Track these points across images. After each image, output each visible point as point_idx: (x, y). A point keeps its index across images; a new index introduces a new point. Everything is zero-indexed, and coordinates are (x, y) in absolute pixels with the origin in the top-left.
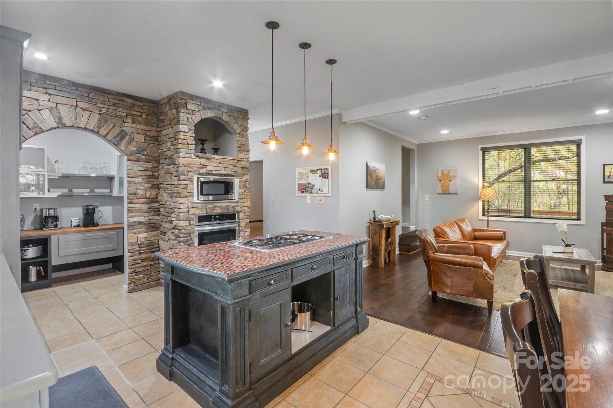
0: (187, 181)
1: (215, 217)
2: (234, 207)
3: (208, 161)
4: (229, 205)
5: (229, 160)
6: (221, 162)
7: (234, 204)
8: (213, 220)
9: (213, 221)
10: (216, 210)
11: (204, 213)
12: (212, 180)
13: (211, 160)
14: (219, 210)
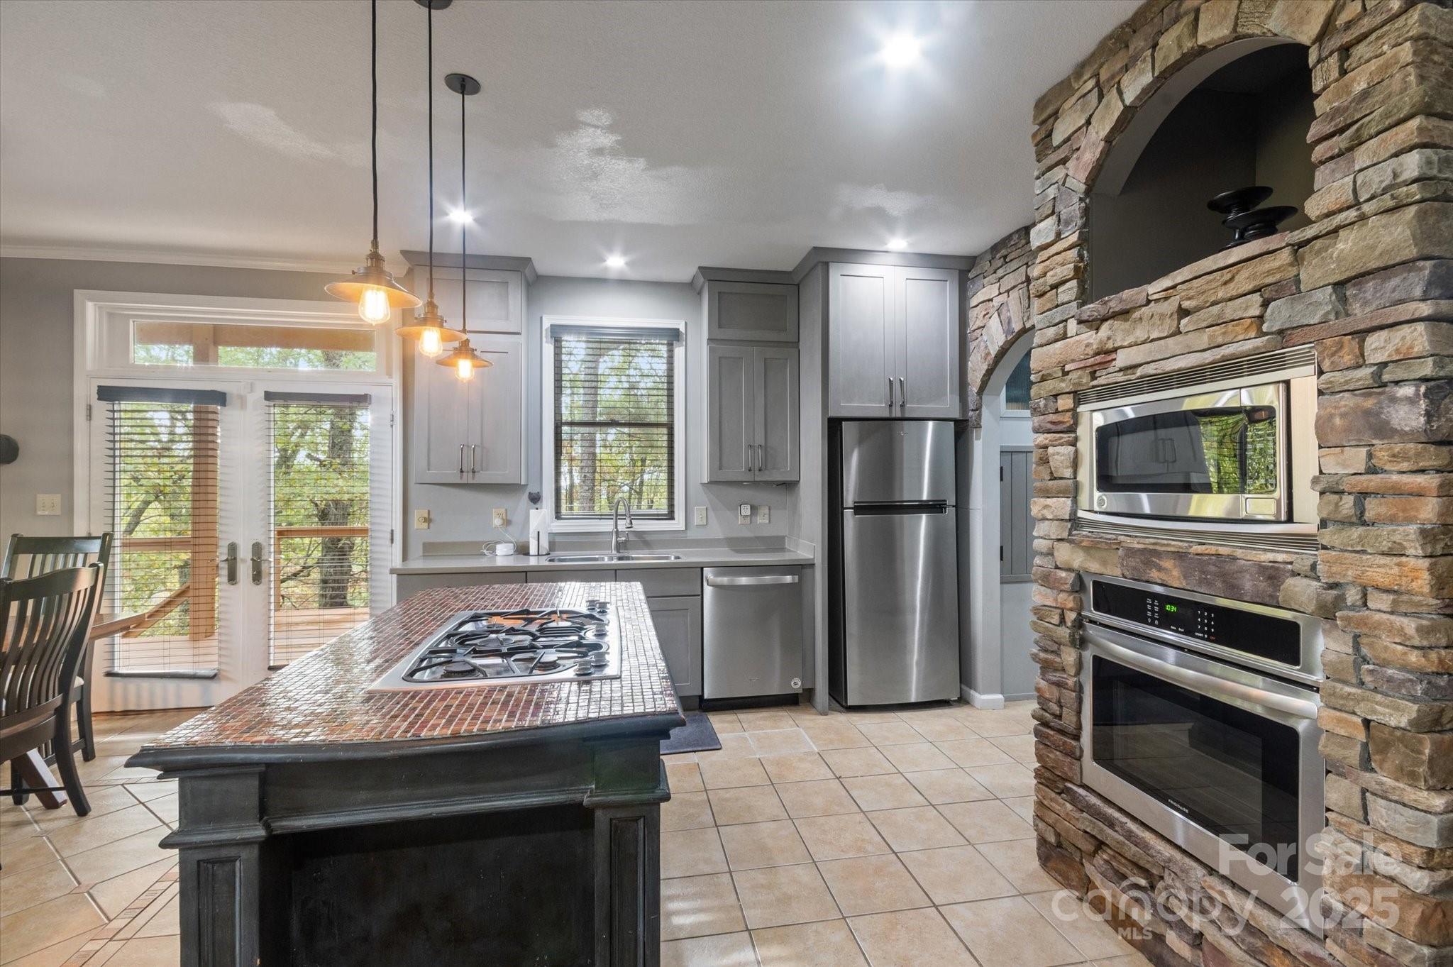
0: (1049, 432)
1: (1162, 607)
2: (1273, 575)
3: (1126, 325)
4: (1239, 553)
5: (1227, 275)
6: (1186, 304)
7: (1270, 556)
8: (1153, 619)
9: (1152, 624)
10: (1160, 569)
11: (1114, 573)
12: (1130, 413)
13: (1137, 314)
14: (1176, 573)
